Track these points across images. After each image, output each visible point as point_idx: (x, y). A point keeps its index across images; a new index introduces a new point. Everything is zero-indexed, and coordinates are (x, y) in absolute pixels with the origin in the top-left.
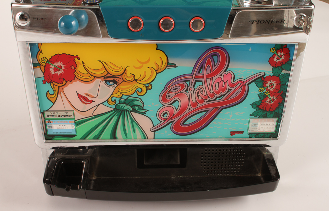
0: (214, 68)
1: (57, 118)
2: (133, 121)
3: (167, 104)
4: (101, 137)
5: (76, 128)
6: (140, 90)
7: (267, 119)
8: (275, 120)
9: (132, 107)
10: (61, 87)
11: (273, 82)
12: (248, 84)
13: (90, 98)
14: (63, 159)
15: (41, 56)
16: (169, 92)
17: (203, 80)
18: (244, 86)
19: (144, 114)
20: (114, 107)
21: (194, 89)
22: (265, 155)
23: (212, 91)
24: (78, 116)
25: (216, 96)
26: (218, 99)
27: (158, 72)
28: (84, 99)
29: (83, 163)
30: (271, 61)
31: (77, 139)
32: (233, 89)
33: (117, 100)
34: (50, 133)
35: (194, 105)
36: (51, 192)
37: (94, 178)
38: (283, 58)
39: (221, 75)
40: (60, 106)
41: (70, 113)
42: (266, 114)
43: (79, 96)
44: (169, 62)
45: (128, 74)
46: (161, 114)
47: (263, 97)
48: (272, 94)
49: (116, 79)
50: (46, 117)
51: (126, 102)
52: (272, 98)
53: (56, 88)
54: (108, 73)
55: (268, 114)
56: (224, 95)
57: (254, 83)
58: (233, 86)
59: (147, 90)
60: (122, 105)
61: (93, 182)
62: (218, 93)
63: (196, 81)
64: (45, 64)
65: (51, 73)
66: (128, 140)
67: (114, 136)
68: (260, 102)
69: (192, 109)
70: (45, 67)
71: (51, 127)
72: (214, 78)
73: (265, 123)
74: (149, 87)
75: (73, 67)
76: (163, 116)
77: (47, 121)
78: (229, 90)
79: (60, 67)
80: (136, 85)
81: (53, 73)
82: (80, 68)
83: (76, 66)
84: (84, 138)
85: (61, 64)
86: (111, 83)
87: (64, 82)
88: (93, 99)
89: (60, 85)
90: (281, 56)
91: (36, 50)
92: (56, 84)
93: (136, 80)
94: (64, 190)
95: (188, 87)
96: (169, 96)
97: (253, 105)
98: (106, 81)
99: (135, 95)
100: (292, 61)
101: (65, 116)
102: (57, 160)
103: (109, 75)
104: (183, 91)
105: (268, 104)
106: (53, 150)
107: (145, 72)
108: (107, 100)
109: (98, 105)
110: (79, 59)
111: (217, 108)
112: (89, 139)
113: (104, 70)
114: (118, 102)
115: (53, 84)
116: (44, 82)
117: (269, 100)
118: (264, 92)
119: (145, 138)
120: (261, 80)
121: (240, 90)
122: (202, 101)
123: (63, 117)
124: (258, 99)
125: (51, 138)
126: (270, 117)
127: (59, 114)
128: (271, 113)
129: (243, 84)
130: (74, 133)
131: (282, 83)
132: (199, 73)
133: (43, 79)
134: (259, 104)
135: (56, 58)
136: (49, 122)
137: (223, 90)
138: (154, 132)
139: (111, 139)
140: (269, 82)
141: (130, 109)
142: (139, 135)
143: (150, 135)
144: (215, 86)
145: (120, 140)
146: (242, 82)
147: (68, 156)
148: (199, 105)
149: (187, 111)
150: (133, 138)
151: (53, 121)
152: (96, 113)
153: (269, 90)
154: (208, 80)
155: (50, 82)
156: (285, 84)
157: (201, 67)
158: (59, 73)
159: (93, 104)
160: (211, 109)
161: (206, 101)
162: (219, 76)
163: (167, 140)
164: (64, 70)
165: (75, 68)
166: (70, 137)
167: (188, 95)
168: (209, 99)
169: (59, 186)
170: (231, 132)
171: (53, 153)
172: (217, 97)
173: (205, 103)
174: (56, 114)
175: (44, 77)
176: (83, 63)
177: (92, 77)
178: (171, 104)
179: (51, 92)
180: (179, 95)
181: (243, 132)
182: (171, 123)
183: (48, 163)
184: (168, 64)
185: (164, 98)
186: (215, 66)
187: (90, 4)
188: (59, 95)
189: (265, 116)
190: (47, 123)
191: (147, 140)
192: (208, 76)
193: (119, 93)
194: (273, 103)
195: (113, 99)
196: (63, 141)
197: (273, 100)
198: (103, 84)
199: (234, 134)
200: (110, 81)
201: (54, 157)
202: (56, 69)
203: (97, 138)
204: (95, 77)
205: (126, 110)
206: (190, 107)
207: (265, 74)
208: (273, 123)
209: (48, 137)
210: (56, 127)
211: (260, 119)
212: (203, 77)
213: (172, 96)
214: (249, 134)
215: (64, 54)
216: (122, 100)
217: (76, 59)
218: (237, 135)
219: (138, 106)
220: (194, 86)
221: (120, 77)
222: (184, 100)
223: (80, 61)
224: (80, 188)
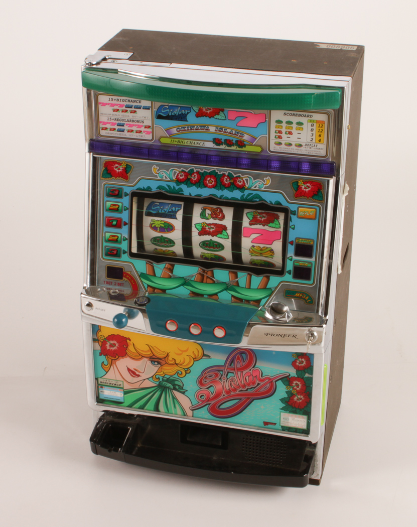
0: (244, 364)
1: (109, 385)
2: (174, 398)
3: (204, 388)
4: (145, 408)
5: (124, 396)
6: (180, 373)
7: (297, 415)
8: (306, 417)
9: (173, 385)
10: (114, 361)
11: (299, 383)
12: (276, 381)
13: (137, 373)
14: (112, 422)
15: (100, 334)
16: (205, 378)
17: (234, 372)
18: (272, 382)
19: (183, 393)
20: (158, 383)
21: (227, 379)
22: (306, 451)
23: (243, 383)
24: (127, 387)
25: (247, 387)
26: (249, 390)
27: (195, 360)
28: (133, 373)
29: (129, 429)
30: (294, 364)
31: (124, 406)
32: (262, 383)
33: (161, 378)
34: (101, 397)
35: (228, 392)
36: (96, 451)
37: (139, 446)
38: (304, 363)
39: (250, 370)
40: (112, 375)
41: (120, 383)
42: (296, 411)
43: (129, 370)
44: (205, 353)
45: (170, 358)
46: (199, 396)
47: (291, 395)
48: (299, 393)
49: (160, 360)
50: (99, 383)
51: (168, 380)
52: (299, 397)
53: (110, 360)
54: (154, 355)
55: (298, 411)
56: (254, 388)
57: (280, 381)
58: (262, 381)
59: (186, 373)
60: (164, 383)
61: (137, 448)
62: (249, 385)
63: (228, 372)
64: (102, 341)
65: (106, 348)
66: (168, 414)
67: (157, 409)
68: (289, 399)
69: (226, 396)
70: (102, 342)
71: (103, 392)
72: (244, 372)
73: (296, 419)
74: (188, 371)
75: (125, 346)
76: (201, 397)
77: (100, 386)
78: (258, 384)
79: (115, 345)
80: (176, 368)
81: (108, 348)
82: (131, 348)
83: (127, 345)
84: (130, 406)
85: (115, 342)
86: (156, 363)
87: (117, 357)
88: (140, 374)
89: (113, 358)
90: (303, 362)
91: (96, 330)
92: (110, 357)
93: (177, 364)
94: (106, 451)
95: (222, 376)
96: (205, 381)
97: (282, 400)
98: (152, 361)
99: (176, 376)
100: (313, 366)
101: (115, 384)
102: (106, 422)
103: (154, 357)
104: (218, 379)
105: (296, 401)
106: (103, 413)
107: (184, 358)
108: (152, 377)
109: (144, 380)
110: (130, 340)
111: (249, 398)
112: (134, 408)
113: (150, 352)
114: (161, 380)
115: (108, 357)
116: (101, 354)
117: (296, 398)
118: (291, 389)
119: (185, 415)
120: (288, 380)
121: (268, 385)
122: (235, 390)
123: (113, 385)
124: (286, 396)
125: (101, 401)
126: (300, 414)
127: (110, 382)
128: (301, 410)
129: (271, 380)
130: (122, 401)
131: (307, 385)
132: (230, 365)
133: (100, 351)
134: (288, 401)
135: (112, 337)
136: (102, 387)
137: (254, 383)
138: (193, 410)
139: (154, 411)
140: (295, 382)
141: (172, 387)
142: (179, 412)
143: (189, 413)
144: (246, 379)
145: (162, 413)
146: (270, 379)
147: (116, 420)
148: (232, 393)
149: (222, 397)
150: (173, 412)
151: (105, 387)
152: (142, 386)
153: (296, 389)
154: (239, 373)
155: (106, 355)
156: (310, 386)
157: (232, 361)
158: (113, 349)
159: (140, 378)
160: (243, 398)
161: (238, 390)
162: (248, 370)
163: (205, 420)
164: (117, 347)
165: (127, 347)
166: (118, 403)
167: (222, 383)
168: (241, 389)
169: (102, 446)
170: (264, 422)
171: (104, 415)
172: (248, 389)
173: (238, 392)
174: (108, 382)
175: (101, 350)
176: (133, 344)
177: (139, 356)
178: (208, 388)
179: (106, 363)
180: (214, 381)
181: (275, 424)
182: (208, 405)
183: (98, 424)
184: (204, 355)
185: (201, 382)
186: (244, 362)
187: (140, 305)
188: (112, 367)
189: (295, 412)
190: (100, 388)
191: (186, 417)
192: (239, 369)
193: (162, 373)
194: (301, 401)
195: (157, 377)
196: (112, 406)
197: (301, 399)
198: (149, 363)
199: (267, 425)
200: (155, 362)
201: (104, 419)
202: (111, 346)
203: (142, 408)
204: (142, 356)
205: (168, 388)
206: (224, 393)
207: (290, 375)
208: (304, 420)
209: (100, 401)
210: (107, 393)
211: (290, 414)
212: (234, 369)
213: (208, 381)
214: (282, 427)
215: (118, 336)
216: (165, 379)
217: (128, 341)
218: (270, 426)
219: (179, 386)
220: (227, 376)
221: (164, 359)
222: (219, 387)
223: (131, 342)
224: (120, 451)
